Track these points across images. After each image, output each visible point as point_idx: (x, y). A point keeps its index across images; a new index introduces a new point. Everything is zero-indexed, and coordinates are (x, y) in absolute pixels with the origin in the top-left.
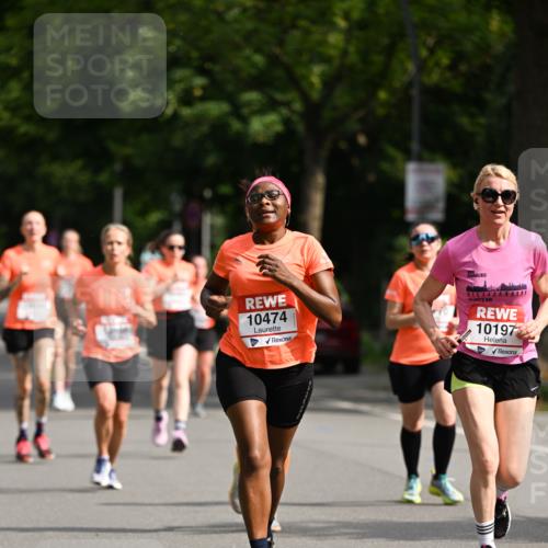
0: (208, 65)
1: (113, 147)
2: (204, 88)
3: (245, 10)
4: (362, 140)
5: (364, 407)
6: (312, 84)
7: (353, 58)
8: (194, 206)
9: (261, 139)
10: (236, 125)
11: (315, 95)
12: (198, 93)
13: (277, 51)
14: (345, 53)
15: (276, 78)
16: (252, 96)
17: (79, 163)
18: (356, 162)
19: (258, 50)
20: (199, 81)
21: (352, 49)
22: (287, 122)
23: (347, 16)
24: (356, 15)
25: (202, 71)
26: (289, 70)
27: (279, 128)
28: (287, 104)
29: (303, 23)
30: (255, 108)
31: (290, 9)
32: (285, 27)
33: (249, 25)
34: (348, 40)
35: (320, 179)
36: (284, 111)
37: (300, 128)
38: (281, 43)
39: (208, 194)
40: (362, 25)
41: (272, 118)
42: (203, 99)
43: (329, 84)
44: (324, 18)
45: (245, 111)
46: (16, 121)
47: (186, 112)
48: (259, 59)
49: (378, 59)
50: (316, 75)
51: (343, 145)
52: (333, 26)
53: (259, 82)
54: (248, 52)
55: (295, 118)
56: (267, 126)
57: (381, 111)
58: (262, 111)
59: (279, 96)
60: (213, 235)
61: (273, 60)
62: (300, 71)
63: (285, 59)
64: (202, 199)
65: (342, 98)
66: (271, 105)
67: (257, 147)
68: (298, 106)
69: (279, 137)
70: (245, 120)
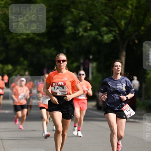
0: (91, 20)
1: (64, 44)
2: (90, 27)
3: (102, 3)
4: (136, 41)
5: (137, 121)
6: (122, 25)
7: (134, 17)
8: (87, 61)
9: (107, 42)
10: (100, 38)
11: (123, 28)
12: (89, 28)
13: (111, 15)
14: (131, 16)
15: (111, 24)
16: (104, 29)
17: (53, 49)
18: (134, 48)
19: (106, 15)
20: (89, 25)
21: (133, 14)
22: (114, 36)
23: (132, 5)
24: (134, 5)
25: (90, 21)
26: (115, 21)
27: (112, 38)
28: (115, 31)
29: (119, 7)
30: (105, 32)
31: (115, 3)
32: (114, 8)
33: (103, 8)
34: (132, 12)
35: (124, 53)
36: (114, 33)
37: (118, 38)
38: (112, 13)
39: (91, 57)
40: (136, 8)
41: (110, 35)
42: (90, 30)
43: (127, 24)
44: (125, 6)
45: (102, 34)
46: (35, 36)
47: (85, 34)
48: (106, 18)
49: (142, 17)
50: (123, 23)
51: (131, 43)
52: (128, 8)
53: (106, 25)
54: (102, 16)
55: (117, 35)
56: (109, 38)
57: (142, 33)
58: (107, 33)
59: (112, 29)
60: (92, 70)
61: (111, 18)
62: (118, 21)
63: (115, 18)
64: (89, 59)
65: (130, 29)
66: (110, 32)
67: (106, 44)
68: (117, 32)
69: (112, 41)
70: (102, 36)
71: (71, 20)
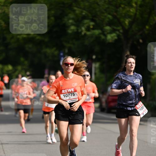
0: (94, 18)
1: (65, 44)
2: (93, 26)
3: (105, 1)
4: (141, 41)
6: (126, 24)
7: (138, 16)
9: (110, 41)
10: (103, 37)
11: (127, 27)
12: (91, 27)
13: (115, 14)
14: (136, 14)
15: (115, 22)
16: (108, 28)
17: (54, 49)
18: (139, 47)
19: (109, 14)
20: (92, 23)
21: (138, 13)
22: (118, 36)
23: (136, 3)
24: (139, 3)
25: (93, 20)
26: (119, 20)
27: (116, 38)
28: (119, 30)
29: (122, 6)
31: (119, 1)
32: (117, 6)
33: (107, 6)
34: (136, 11)
35: (128, 53)
36: (118, 32)
37: (122, 37)
38: (116, 12)
39: (94, 57)
40: (141, 6)
41: (114, 35)
42: (93, 29)
43: (131, 23)
44: (129, 5)
45: (106, 33)
47: (88, 33)
48: (110, 16)
49: (146, 16)
50: (127, 22)
51: (135, 43)
52: (132, 6)
53: (110, 24)
54: (106, 14)
55: (121, 34)
56: (112, 37)
57: (146, 32)
58: (111, 33)
59: (115, 28)
60: (95, 70)
61: (114, 17)
62: (122, 20)
63: (118, 17)
64: (92, 59)
65: (135, 28)
66: (114, 31)
67: (109, 43)
68: (121, 31)
69: (116, 40)
70: (105, 36)
71: (73, 19)
